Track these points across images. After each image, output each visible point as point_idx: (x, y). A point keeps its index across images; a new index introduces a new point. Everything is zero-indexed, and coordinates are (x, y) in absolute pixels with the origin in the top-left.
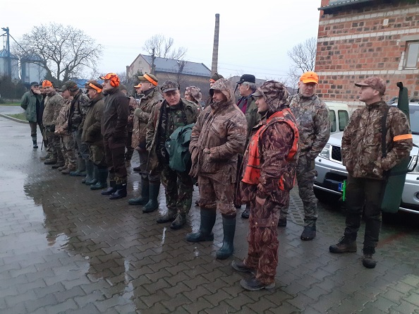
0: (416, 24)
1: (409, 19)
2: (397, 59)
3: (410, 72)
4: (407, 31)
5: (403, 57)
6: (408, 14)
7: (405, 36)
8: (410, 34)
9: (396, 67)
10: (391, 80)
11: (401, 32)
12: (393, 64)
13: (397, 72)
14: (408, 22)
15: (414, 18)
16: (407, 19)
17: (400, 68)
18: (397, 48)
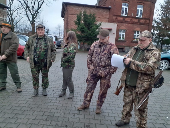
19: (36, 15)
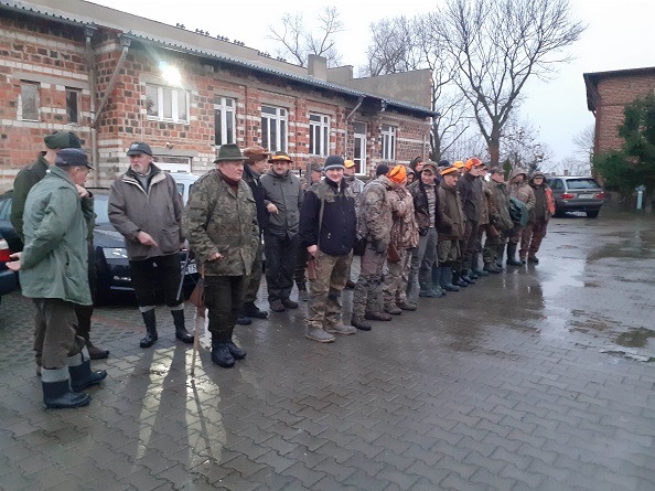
0: (29, 57)
1: (19, 48)
2: (13, 104)
3: (35, 126)
4: (19, 65)
5: (20, 103)
6: (17, 40)
7: (18, 72)
8: (24, 71)
9: (14, 116)
10: (9, 135)
11: (10, 64)
12: (8, 110)
13: (16, 124)
14: (17, 52)
15: (25, 49)
16: (17, 48)
17: (20, 118)
18: (8, 86)
19: (505, 118)
